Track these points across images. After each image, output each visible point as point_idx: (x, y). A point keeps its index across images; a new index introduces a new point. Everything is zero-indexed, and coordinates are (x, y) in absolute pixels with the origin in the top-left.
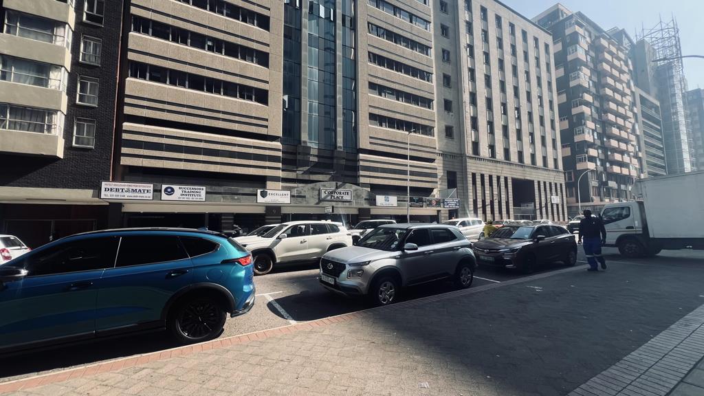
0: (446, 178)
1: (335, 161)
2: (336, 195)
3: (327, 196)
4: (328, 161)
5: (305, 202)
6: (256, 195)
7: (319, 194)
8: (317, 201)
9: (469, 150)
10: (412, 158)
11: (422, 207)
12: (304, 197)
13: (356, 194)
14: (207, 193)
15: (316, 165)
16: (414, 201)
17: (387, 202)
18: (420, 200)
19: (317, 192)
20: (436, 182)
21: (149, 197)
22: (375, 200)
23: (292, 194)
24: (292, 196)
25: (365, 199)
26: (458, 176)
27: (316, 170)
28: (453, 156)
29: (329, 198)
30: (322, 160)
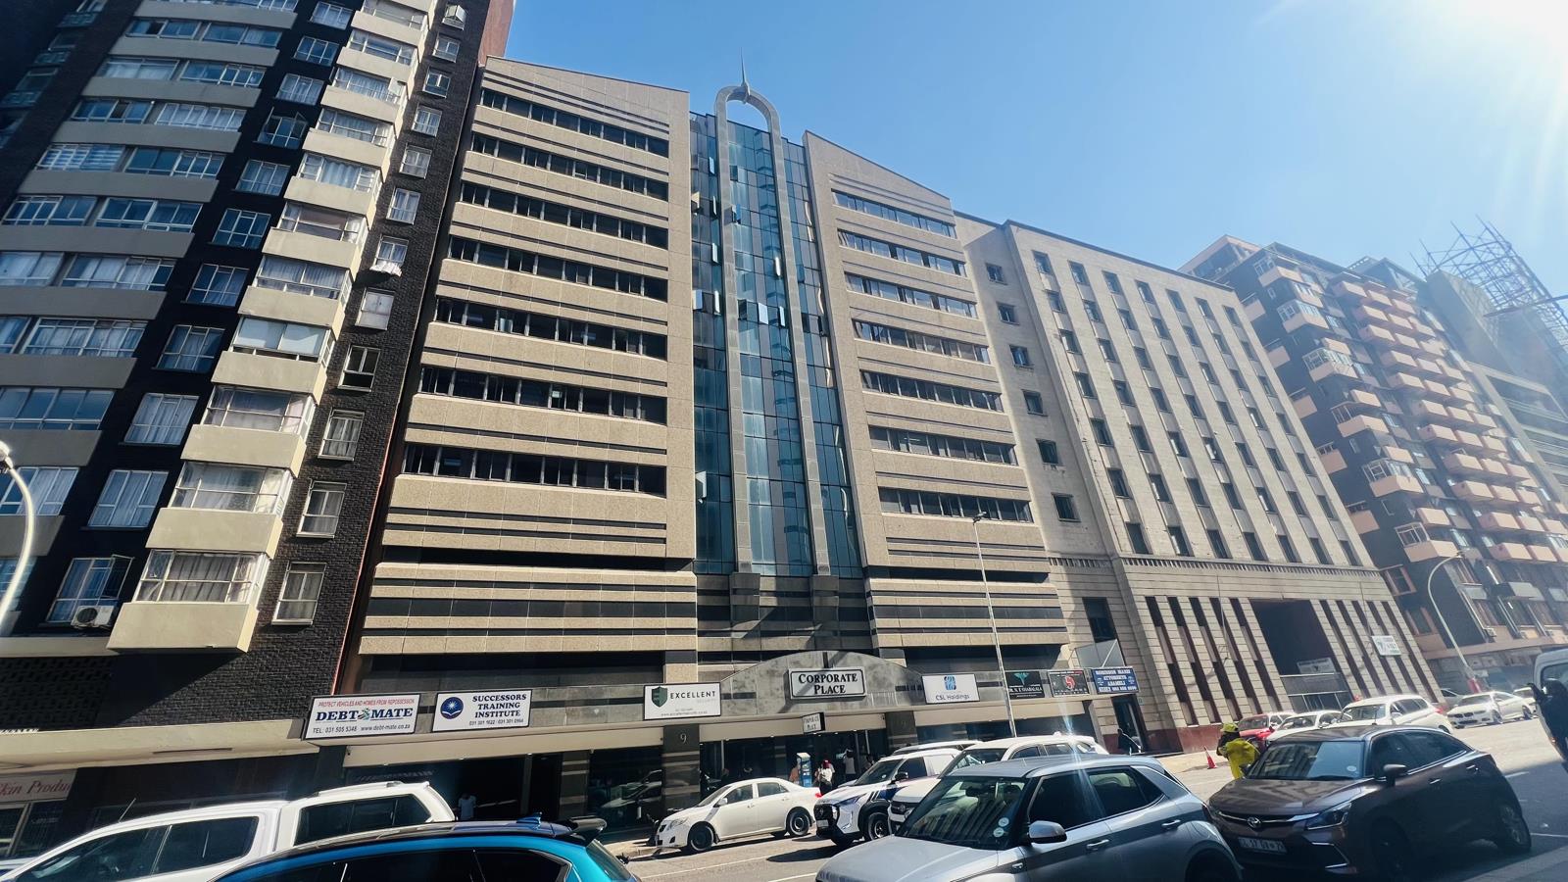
0: (1084, 615)
1: (816, 601)
2: (826, 685)
3: (806, 689)
4: (800, 603)
5: (754, 710)
6: (642, 700)
7: (787, 686)
8: (783, 703)
9: (1124, 546)
10: (993, 576)
11: (1042, 695)
12: (752, 695)
13: (875, 678)
14: (534, 705)
15: (775, 614)
16: (1017, 681)
17: (952, 692)
18: (1034, 679)
19: (780, 682)
20: (1063, 629)
21: (408, 726)
22: (921, 688)
23: (725, 690)
24: (725, 696)
25: (898, 689)
26: (1114, 608)
27: (773, 626)
28: (1088, 561)
29: (811, 692)
30: (788, 602)
